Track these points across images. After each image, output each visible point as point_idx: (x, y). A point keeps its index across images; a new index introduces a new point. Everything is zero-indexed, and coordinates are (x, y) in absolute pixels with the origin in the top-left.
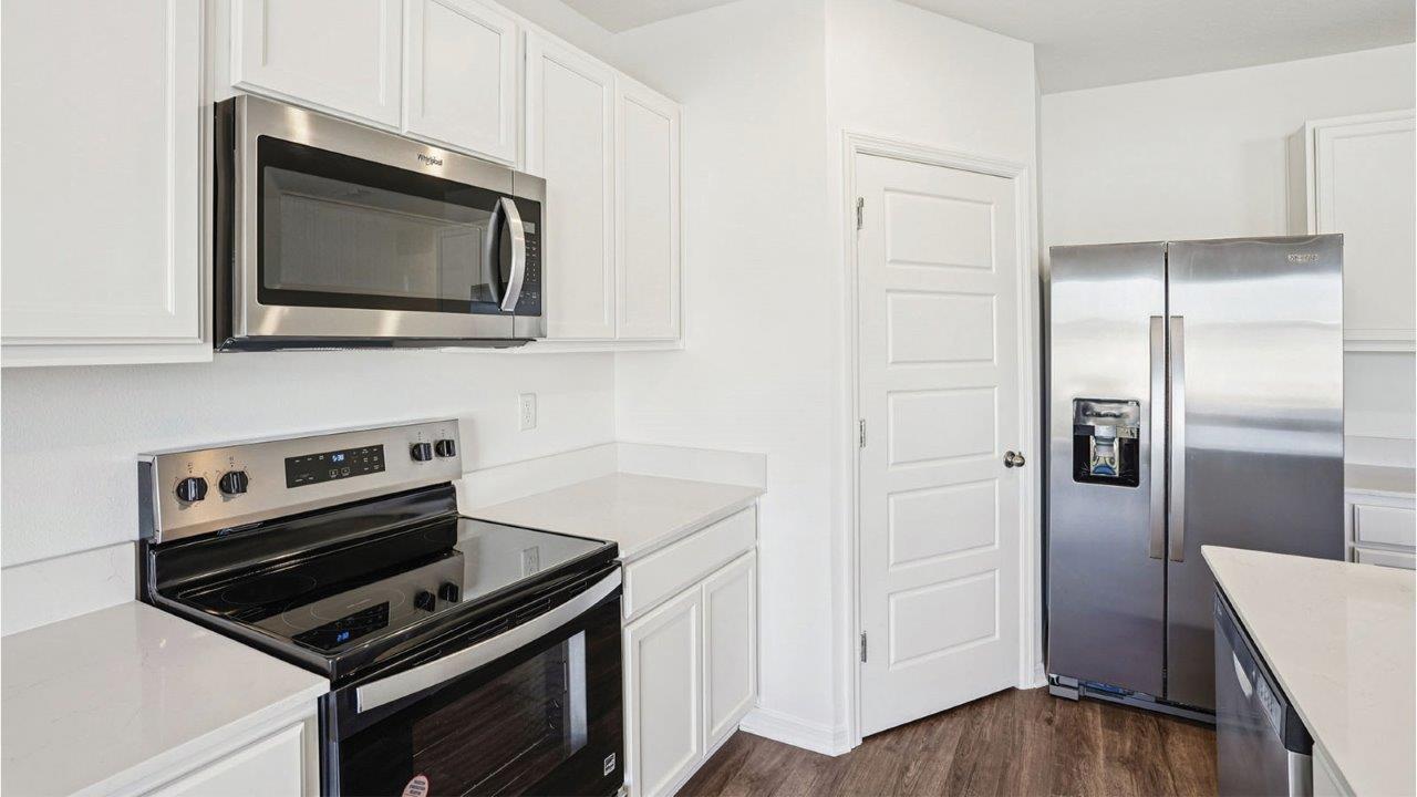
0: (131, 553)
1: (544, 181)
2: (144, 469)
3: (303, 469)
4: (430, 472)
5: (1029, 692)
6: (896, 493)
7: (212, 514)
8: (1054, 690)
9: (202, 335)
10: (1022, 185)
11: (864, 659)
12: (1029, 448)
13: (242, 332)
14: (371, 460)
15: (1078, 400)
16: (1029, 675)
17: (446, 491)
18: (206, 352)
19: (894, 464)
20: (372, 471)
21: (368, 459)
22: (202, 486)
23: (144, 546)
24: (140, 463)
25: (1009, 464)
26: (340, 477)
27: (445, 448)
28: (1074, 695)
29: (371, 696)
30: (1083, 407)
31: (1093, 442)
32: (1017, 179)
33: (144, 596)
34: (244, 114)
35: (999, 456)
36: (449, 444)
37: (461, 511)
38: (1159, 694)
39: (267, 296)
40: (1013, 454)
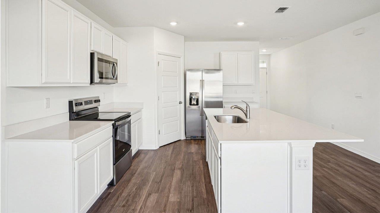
1: (117, 60)
3: (86, 103)
5: (183, 140)
6: (163, 108)
7: (79, 108)
8: (187, 139)
9: (90, 82)
10: (182, 59)
11: (159, 134)
12: (183, 101)
13: (95, 82)
14: (91, 102)
15: (190, 93)
16: (183, 137)
18: (89, 85)
19: (163, 103)
24: (69, 101)
25: (180, 103)
26: (89, 104)
28: (190, 139)
30: (191, 94)
31: (192, 99)
32: (181, 58)
33: (71, 120)
34: (96, 55)
35: (178, 102)
38: (201, 136)
40: (180, 102)
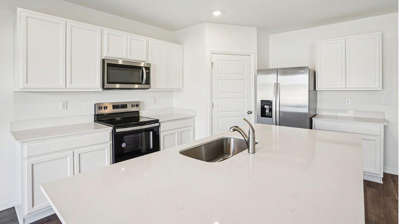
0: (94, 116)
2: (95, 105)
3: (115, 107)
4: (135, 109)
6: (221, 117)
7: (103, 111)
9: (101, 87)
13: (105, 87)
14: (125, 106)
15: (261, 101)
17: (138, 112)
18: (101, 90)
19: (220, 112)
20: (125, 108)
21: (124, 106)
22: (102, 108)
23: (95, 115)
26: (120, 108)
27: (137, 106)
29: (118, 130)
32: (252, 56)
33: (95, 121)
34: (105, 61)
35: (246, 111)
36: (138, 105)
37: (140, 116)
39: (108, 83)
40: (249, 111)
